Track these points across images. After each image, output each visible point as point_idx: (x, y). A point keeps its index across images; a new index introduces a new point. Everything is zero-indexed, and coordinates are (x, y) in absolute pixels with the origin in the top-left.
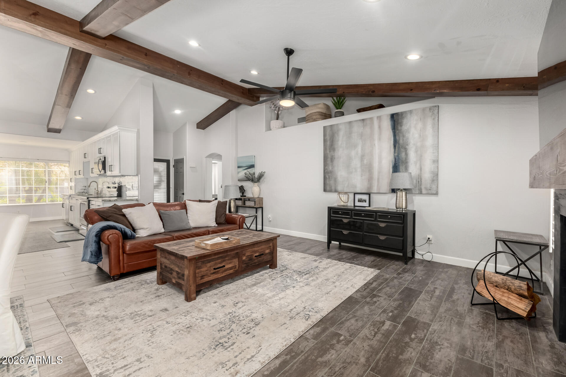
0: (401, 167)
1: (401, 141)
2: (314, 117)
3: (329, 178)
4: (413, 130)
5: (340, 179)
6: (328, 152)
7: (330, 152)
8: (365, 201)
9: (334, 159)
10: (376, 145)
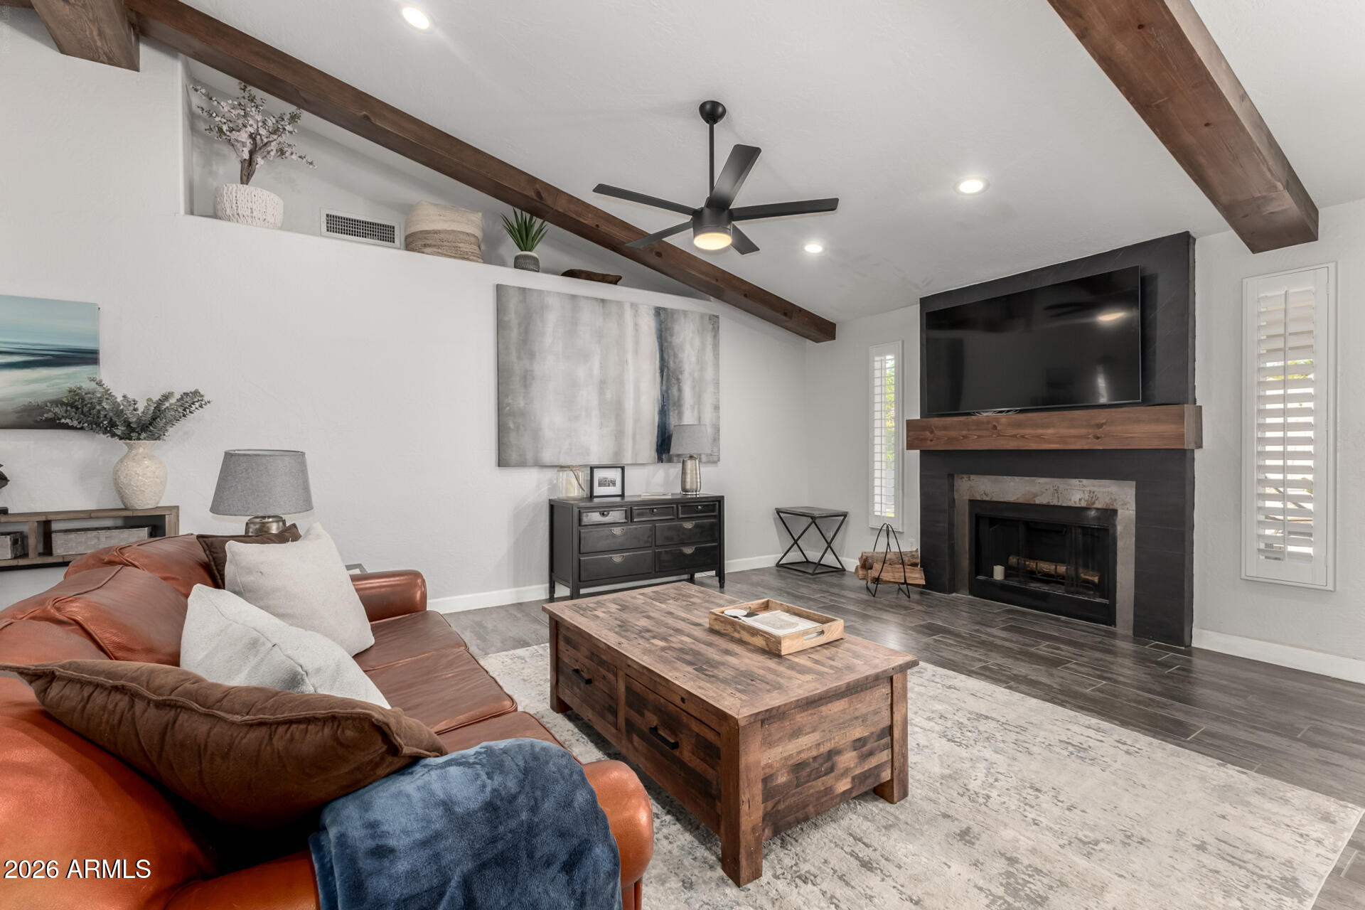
0: (671, 413)
1: (671, 364)
2: (465, 247)
3: (518, 429)
4: (688, 347)
5: (547, 433)
6: (513, 357)
7: (519, 358)
8: (614, 484)
9: (533, 379)
10: (630, 361)
